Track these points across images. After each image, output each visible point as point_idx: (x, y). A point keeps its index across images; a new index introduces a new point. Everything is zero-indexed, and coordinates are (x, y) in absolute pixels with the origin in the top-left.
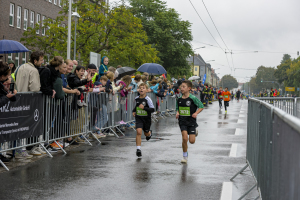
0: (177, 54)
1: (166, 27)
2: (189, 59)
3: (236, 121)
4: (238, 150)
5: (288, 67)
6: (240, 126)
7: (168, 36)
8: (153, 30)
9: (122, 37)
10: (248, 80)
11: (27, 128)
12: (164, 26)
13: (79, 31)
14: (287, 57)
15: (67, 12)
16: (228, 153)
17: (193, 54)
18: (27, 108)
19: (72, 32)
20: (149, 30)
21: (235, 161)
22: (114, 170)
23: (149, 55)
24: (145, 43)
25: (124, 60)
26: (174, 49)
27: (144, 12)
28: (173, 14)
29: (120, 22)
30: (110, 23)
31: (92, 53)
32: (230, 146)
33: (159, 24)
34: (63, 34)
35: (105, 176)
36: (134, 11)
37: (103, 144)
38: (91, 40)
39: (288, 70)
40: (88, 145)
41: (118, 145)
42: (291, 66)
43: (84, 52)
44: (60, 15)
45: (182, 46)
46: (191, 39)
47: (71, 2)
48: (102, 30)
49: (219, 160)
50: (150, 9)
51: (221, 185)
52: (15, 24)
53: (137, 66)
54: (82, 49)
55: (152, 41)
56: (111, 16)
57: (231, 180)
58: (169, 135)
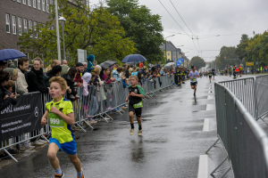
0: (151, 43)
1: (140, 21)
2: (162, 47)
3: (206, 97)
4: (210, 125)
5: (247, 45)
6: (210, 102)
7: (142, 29)
8: (129, 25)
9: (103, 34)
11: (29, 124)
12: (139, 21)
13: (66, 32)
14: (245, 37)
15: (54, 16)
16: (201, 128)
17: (165, 42)
18: (28, 107)
19: (61, 33)
20: (125, 25)
21: (208, 135)
22: (106, 153)
23: (128, 47)
24: (123, 37)
25: (107, 53)
26: (148, 40)
27: (120, 10)
28: (144, 10)
29: (100, 21)
30: (92, 23)
31: (79, 50)
32: (203, 121)
33: (134, 19)
34: (53, 35)
35: (99, 160)
36: (111, 11)
37: (95, 130)
38: (78, 39)
39: (247, 48)
40: (83, 132)
41: (108, 129)
42: (249, 44)
43: (72, 49)
44: (49, 20)
45: (155, 36)
46: (162, 30)
47: (57, 8)
48: (86, 29)
49: (194, 135)
50: (124, 8)
51: (198, 158)
52: (11, 32)
53: (120, 56)
54: (70, 47)
55: (129, 35)
56: (92, 17)
57: (206, 153)
58: (151, 116)
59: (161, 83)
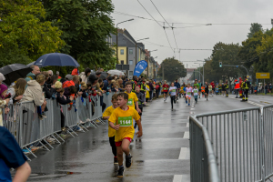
0: (91, 33)
2: (109, 40)
5: (259, 43)
7: (75, 6)
9: (6, 12)
10: (201, 64)
14: (256, 28)
24: (42, 20)
25: (12, 47)
26: (86, 26)
32: (171, 179)
39: (259, 49)
42: (263, 41)
45: (98, 21)
46: (111, 10)
53: (34, 54)
55: (53, 16)
58: (82, 165)
59: (104, 106)
